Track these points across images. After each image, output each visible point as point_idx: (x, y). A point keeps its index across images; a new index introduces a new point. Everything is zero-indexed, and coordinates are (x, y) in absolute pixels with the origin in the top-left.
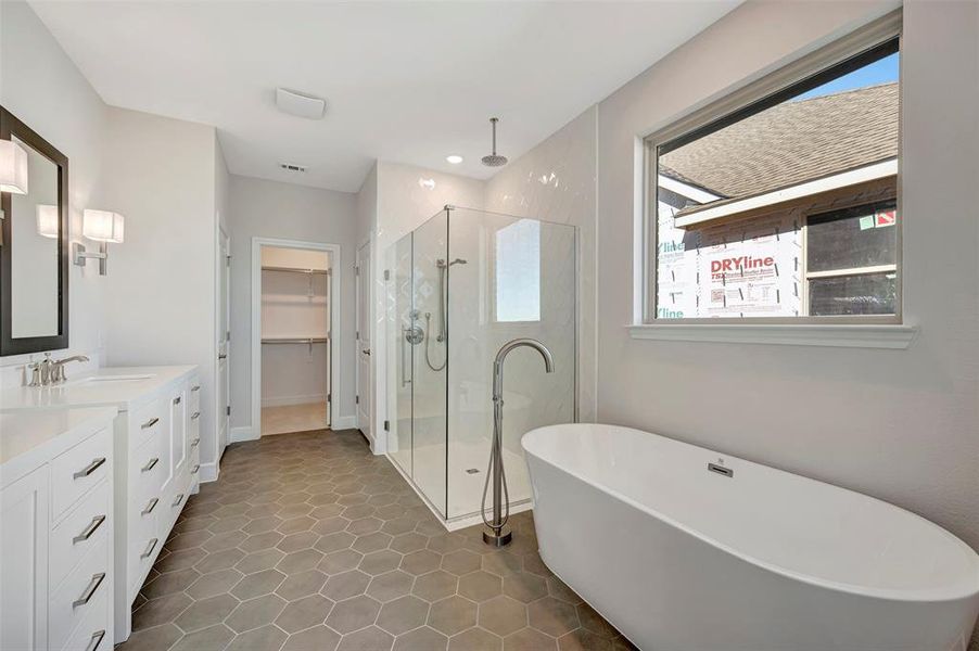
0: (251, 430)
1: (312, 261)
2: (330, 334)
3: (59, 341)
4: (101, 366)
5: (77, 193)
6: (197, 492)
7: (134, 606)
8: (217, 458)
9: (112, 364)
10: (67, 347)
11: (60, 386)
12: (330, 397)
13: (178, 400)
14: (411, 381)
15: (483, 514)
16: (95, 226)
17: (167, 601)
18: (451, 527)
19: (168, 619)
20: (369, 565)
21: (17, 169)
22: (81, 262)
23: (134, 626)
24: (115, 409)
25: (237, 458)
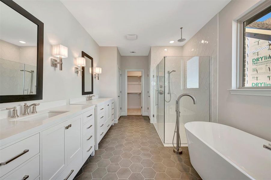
0: (125, 113)
1: (138, 74)
2: (142, 92)
3: (91, 93)
4: (99, 98)
5: (95, 65)
6: (113, 125)
7: (99, 144)
8: (118, 118)
9: (101, 97)
10: (93, 94)
11: (91, 101)
12: (142, 107)
13: (108, 105)
14: (158, 105)
15: (173, 144)
16: (97, 70)
17: (105, 145)
18: (165, 145)
19: (104, 148)
20: (142, 149)
21: (84, 62)
22: (95, 77)
23: (99, 148)
24: (95, 105)
25: (122, 119)
